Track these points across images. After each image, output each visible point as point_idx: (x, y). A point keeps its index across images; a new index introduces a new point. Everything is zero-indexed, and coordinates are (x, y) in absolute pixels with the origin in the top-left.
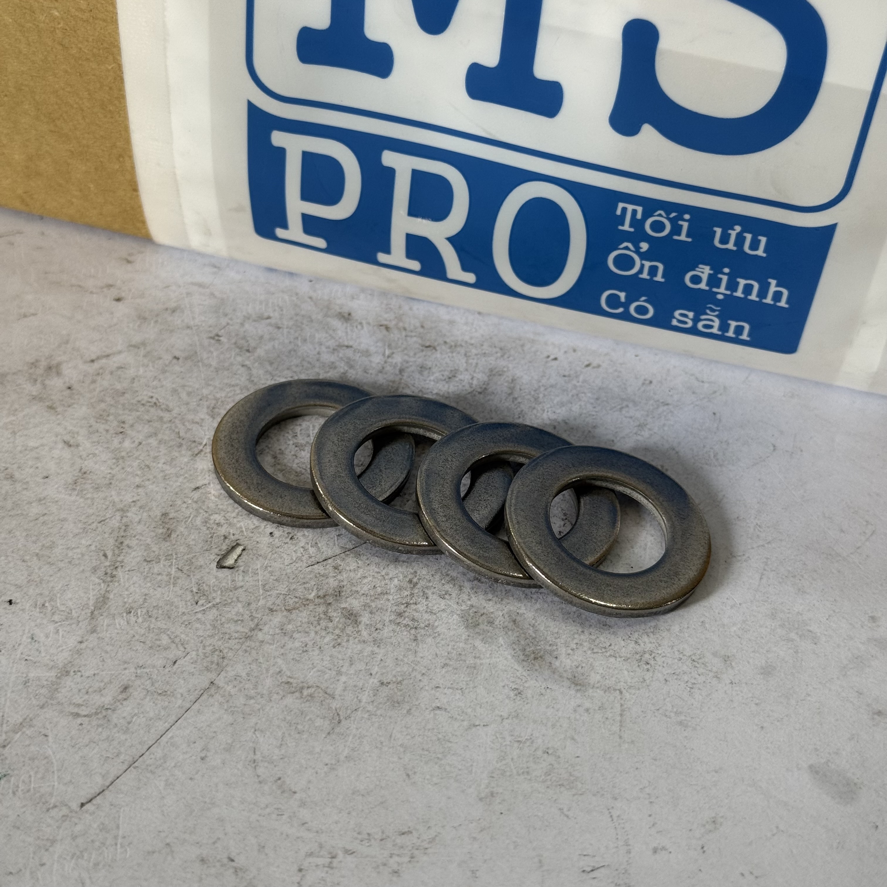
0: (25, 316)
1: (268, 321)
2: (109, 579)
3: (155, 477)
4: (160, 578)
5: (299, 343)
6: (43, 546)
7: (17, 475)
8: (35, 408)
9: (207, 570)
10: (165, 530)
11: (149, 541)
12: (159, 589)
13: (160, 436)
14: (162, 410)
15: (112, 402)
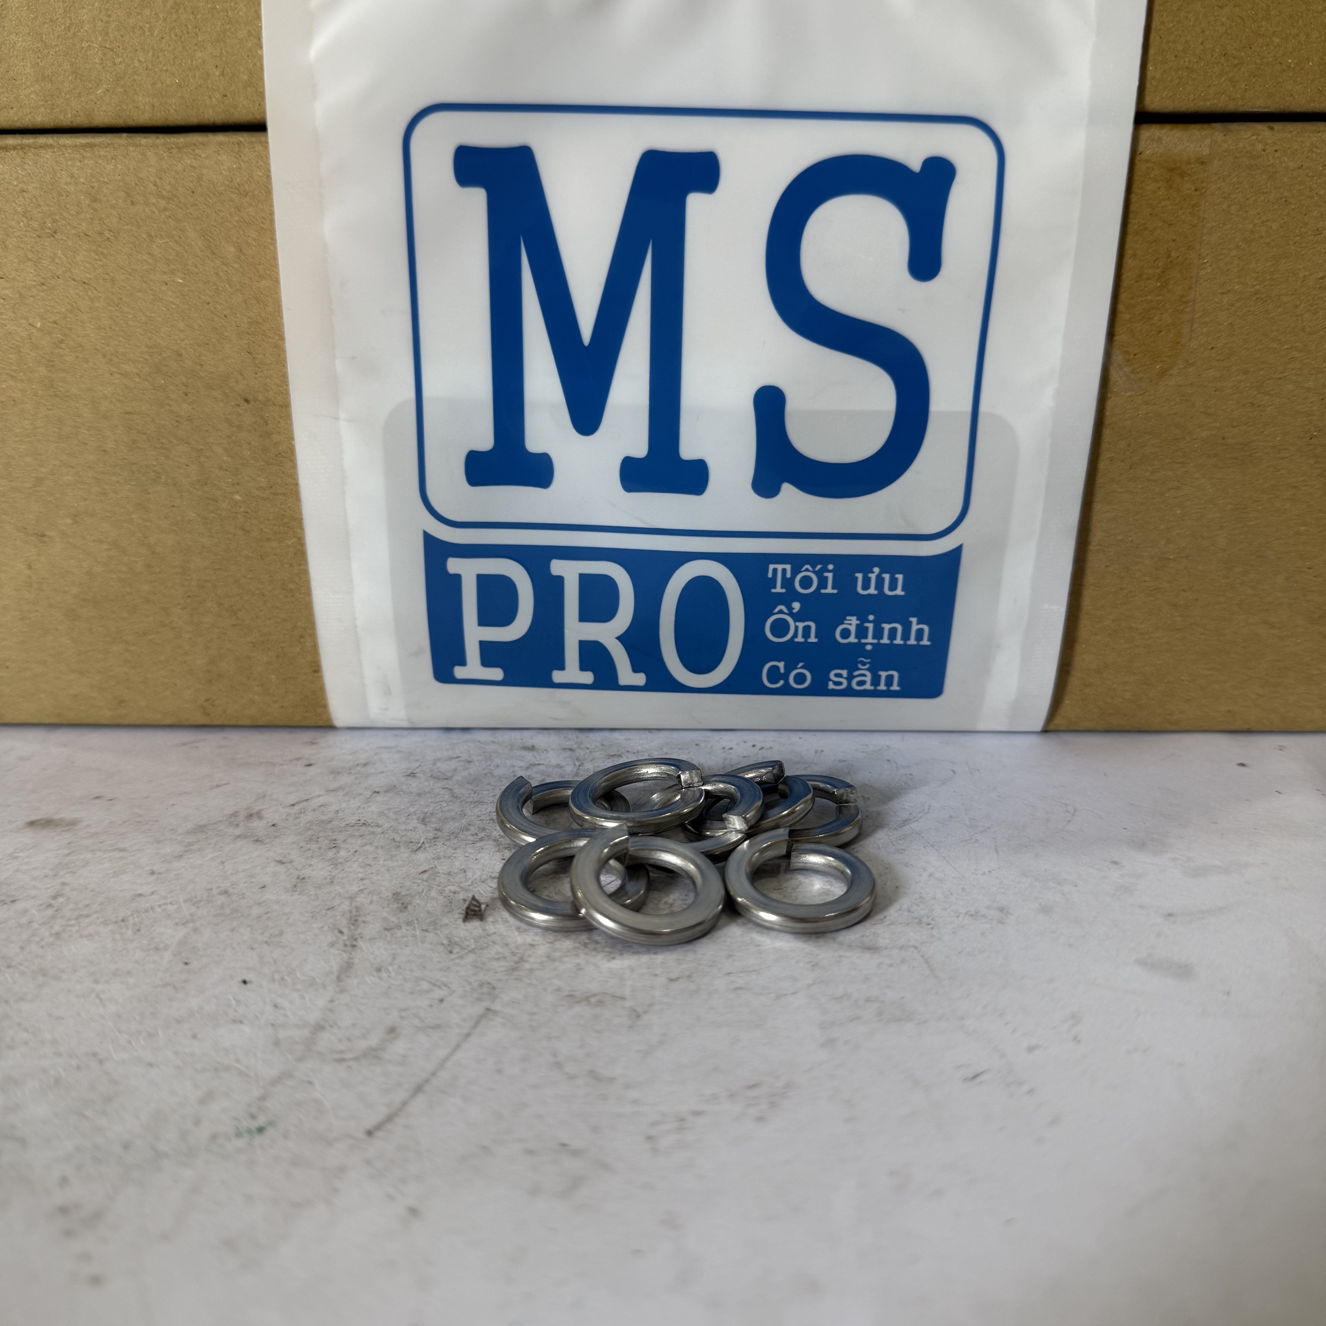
0: (218, 786)
1: (457, 759)
2: (349, 949)
3: (378, 871)
4: (405, 939)
5: (492, 767)
6: (271, 935)
7: (231, 891)
8: (240, 843)
9: (455, 926)
10: (400, 905)
11: (385, 914)
12: (408, 948)
13: (375, 844)
14: (372, 827)
15: (320, 829)
